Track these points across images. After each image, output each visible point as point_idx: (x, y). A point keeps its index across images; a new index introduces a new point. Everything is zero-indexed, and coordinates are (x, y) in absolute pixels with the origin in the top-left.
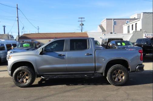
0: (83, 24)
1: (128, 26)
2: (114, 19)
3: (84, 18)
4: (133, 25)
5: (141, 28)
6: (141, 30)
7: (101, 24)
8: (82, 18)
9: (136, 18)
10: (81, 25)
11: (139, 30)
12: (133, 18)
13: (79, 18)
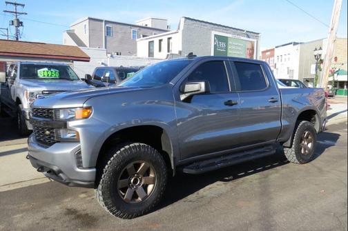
0: (21, 23)
1: (150, 42)
2: (107, 22)
3: (23, 5)
4: (160, 41)
5: (181, 50)
6: (180, 52)
7: (72, 29)
8: (15, 4)
9: (149, 26)
10: (15, 23)
11: (177, 53)
12: (144, 25)
13: (7, 3)
